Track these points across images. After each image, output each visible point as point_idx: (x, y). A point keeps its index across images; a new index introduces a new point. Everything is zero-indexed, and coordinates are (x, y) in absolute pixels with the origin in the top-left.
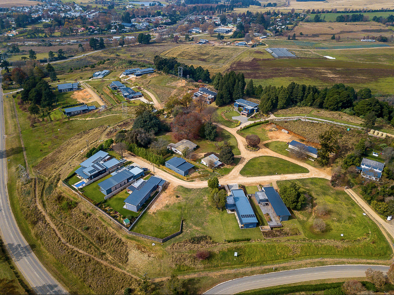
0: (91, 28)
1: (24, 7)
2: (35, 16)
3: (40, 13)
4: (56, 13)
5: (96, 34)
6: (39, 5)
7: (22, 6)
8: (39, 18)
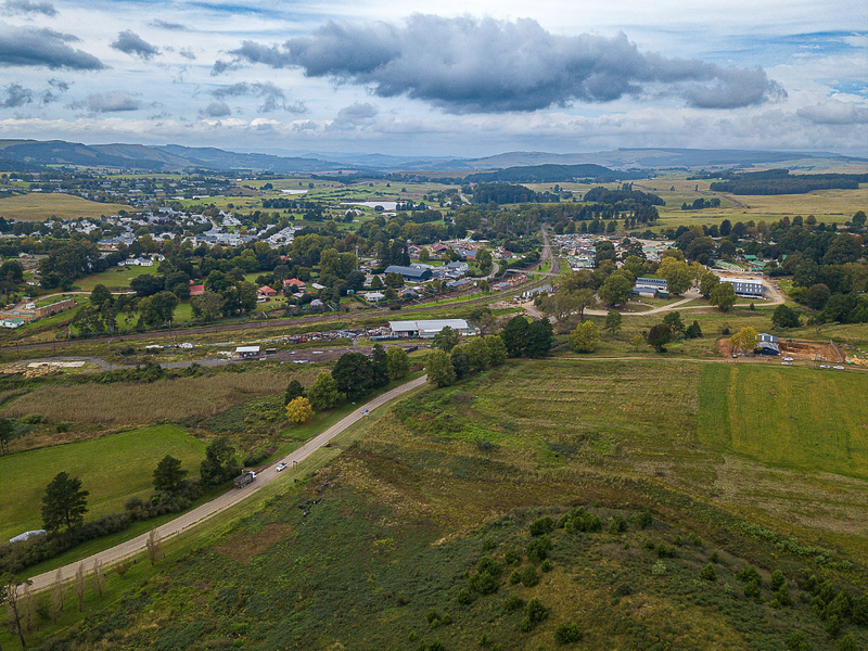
0: (295, 289)
1: (81, 219)
2: (108, 247)
3: (127, 239)
4: (172, 236)
5: (316, 310)
6: (123, 213)
7: (77, 216)
8: (123, 254)
